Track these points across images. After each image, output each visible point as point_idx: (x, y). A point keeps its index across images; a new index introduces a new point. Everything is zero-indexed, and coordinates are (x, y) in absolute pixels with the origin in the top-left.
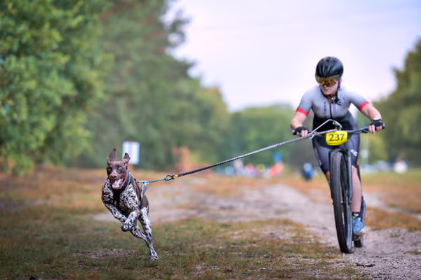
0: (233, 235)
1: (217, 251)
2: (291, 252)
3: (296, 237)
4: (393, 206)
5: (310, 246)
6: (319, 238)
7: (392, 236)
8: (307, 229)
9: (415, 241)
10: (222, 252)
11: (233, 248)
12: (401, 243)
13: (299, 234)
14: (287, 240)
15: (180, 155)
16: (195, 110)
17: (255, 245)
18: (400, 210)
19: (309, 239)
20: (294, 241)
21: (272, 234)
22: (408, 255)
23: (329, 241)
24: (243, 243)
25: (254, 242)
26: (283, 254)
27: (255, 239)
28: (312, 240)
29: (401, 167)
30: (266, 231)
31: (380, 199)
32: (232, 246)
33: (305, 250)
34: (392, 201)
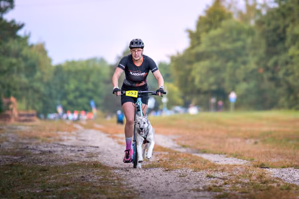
0: (50, 179)
1: (34, 195)
2: (97, 193)
3: (102, 179)
4: (184, 146)
5: (113, 186)
6: (122, 180)
7: (180, 176)
8: (112, 171)
9: (198, 180)
10: (38, 196)
11: (48, 191)
12: (187, 182)
13: (105, 177)
14: (95, 182)
15: (10, 103)
16: (23, 65)
17: (68, 188)
18: (189, 150)
19: (113, 181)
20: (101, 183)
21: (82, 177)
22: (192, 192)
23: (130, 182)
24: (57, 187)
25: (67, 185)
26: (90, 196)
27: (68, 182)
28: (116, 181)
29: (193, 110)
30: (78, 174)
31: (174, 140)
32: (48, 189)
33: (109, 191)
34: (183, 143)
